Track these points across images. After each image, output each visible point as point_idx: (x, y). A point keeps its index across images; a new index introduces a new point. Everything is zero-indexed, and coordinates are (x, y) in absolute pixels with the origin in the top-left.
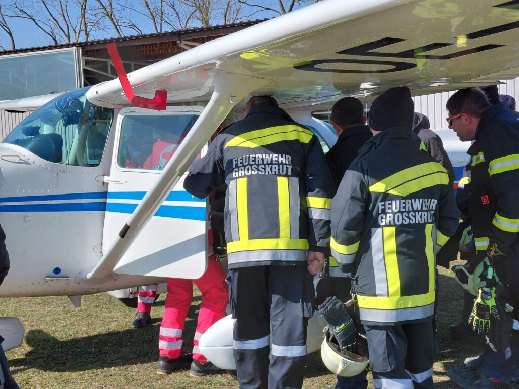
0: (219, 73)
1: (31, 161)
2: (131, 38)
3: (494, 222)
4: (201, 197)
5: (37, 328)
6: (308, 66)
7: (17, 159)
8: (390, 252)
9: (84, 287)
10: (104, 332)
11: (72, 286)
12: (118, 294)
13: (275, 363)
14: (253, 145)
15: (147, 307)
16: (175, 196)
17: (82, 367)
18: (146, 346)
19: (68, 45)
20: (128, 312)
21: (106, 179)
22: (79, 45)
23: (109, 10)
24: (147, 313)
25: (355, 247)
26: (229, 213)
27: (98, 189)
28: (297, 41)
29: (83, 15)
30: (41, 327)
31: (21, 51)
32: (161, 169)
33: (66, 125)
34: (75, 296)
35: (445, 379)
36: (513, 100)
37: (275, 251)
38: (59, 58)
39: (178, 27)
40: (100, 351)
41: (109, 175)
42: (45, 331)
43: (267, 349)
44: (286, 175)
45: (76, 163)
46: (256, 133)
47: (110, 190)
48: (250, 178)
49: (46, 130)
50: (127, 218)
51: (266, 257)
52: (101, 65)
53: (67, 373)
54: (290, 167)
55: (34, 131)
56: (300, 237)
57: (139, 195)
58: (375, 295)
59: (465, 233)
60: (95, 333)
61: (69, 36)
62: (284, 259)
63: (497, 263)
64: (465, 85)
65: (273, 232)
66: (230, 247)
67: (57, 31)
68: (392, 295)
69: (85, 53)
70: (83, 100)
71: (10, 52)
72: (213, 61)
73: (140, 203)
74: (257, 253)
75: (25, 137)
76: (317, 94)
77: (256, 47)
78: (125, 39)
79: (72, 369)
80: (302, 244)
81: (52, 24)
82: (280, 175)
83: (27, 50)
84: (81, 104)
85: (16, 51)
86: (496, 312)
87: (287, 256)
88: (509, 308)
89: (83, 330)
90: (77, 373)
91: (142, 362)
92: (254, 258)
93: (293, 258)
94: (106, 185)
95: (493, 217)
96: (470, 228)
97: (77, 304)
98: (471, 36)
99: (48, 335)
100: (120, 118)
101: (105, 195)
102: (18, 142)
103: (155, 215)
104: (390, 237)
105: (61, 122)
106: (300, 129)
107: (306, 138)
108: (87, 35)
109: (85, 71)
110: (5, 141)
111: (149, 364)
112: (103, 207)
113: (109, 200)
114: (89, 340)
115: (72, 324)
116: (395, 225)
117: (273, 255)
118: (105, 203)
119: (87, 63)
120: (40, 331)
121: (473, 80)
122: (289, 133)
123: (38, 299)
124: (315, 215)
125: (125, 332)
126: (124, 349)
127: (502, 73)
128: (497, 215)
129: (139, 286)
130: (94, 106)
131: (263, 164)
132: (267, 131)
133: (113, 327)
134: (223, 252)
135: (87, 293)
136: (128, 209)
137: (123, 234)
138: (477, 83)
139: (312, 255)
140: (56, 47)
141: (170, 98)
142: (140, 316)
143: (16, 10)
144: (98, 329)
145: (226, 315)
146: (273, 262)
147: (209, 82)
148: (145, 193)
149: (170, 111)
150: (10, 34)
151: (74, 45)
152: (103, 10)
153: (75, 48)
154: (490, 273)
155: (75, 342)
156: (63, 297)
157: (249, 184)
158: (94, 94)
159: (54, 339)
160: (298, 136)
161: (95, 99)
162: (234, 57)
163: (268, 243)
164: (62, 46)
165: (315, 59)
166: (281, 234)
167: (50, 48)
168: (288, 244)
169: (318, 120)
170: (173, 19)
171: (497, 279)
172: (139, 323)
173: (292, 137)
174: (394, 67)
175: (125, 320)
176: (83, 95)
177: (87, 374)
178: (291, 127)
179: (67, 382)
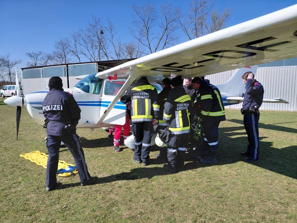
0: (131, 70)
1: (81, 92)
2: (111, 61)
3: (201, 112)
4: (125, 103)
5: (82, 137)
6: (154, 69)
7: (77, 92)
8: (180, 117)
9: (95, 126)
10: (100, 138)
11: (91, 126)
12: (104, 128)
13: (143, 148)
14: (139, 90)
15: (112, 132)
16: (118, 103)
17: (94, 147)
18: (111, 142)
19: (94, 62)
20: (107, 133)
21: (101, 98)
22: (97, 62)
23: (106, 53)
24: (112, 134)
25: (171, 116)
26: (132, 108)
27: (99, 100)
28: (151, 62)
29: (99, 54)
30: (84, 136)
31: (82, 63)
32: (115, 95)
33: (91, 83)
34: (92, 128)
35: (187, 153)
36: (209, 80)
37: (144, 118)
38: (92, 65)
39: (124, 58)
40: (99, 143)
41: (102, 97)
42: (84, 137)
43: (142, 144)
44: (148, 98)
45: (94, 93)
46: (140, 87)
47: (102, 101)
48: (138, 99)
49: (86, 84)
50: (106, 108)
51: (142, 120)
52: (103, 68)
53: (90, 148)
54: (149, 96)
55: (82, 84)
56: (151, 115)
57: (109, 102)
58: (176, 128)
59: (195, 116)
60: (98, 138)
61: (95, 60)
62: (147, 121)
63: (202, 123)
64: (196, 76)
65: (144, 113)
66: (132, 117)
67: (92, 58)
68: (181, 127)
69: (99, 64)
70: (96, 76)
71: (79, 63)
72: (130, 67)
73: (110, 104)
74: (139, 119)
75: (80, 86)
76: (158, 77)
77: (140, 64)
78: (109, 61)
79: (91, 147)
80: (151, 117)
81: (90, 56)
82: (146, 98)
83: (83, 63)
84: (95, 77)
85: (80, 63)
86: (200, 136)
87: (147, 120)
88: (204, 135)
89: (95, 138)
90: (92, 149)
91: (110, 146)
92: (139, 120)
93: (149, 120)
94: (101, 99)
95: (201, 111)
96: (196, 114)
97: (93, 131)
98: (198, 62)
99: (85, 138)
100: (105, 82)
101: (101, 102)
102: (78, 87)
103: (114, 108)
104: (180, 113)
105: (90, 82)
106: (151, 86)
107: (153, 89)
108: (100, 60)
109: (98, 69)
110: (75, 87)
111: (111, 147)
112: (100, 105)
113: (102, 103)
114: (96, 140)
115: (92, 136)
116: (181, 110)
117: (144, 119)
118: (101, 104)
119: (99, 67)
120: (83, 137)
121: (198, 75)
122: (148, 87)
123: (83, 129)
124: (155, 109)
125: (106, 138)
126: (105, 143)
127: (205, 73)
128: (202, 111)
129: (110, 126)
130: (98, 78)
131: (141, 95)
132: (143, 86)
133: (103, 137)
134: (131, 118)
135: (95, 128)
136: (106, 106)
137: (105, 112)
138: (199, 76)
139: (154, 119)
140: (91, 62)
141: (118, 76)
142: (110, 134)
143: (80, 52)
144: (99, 137)
145: (132, 134)
146: (143, 121)
147: (128, 73)
148: (111, 102)
149: (118, 80)
150: (79, 59)
151: (96, 62)
152: (104, 53)
153: (96, 63)
154: (200, 126)
155: (92, 140)
156: (89, 129)
157: (138, 100)
158: (98, 75)
159: (87, 140)
160: (151, 88)
161: (99, 76)
162: (134, 66)
163: (143, 116)
164: (92, 62)
165: (156, 67)
166: (146, 114)
167: (89, 63)
168: (148, 117)
169: (158, 84)
170: (123, 57)
171: (202, 127)
172: (109, 136)
173: (149, 88)
174: (177, 71)
175: (106, 135)
176: (96, 75)
177: (95, 149)
178: (149, 86)
179: (89, 151)
